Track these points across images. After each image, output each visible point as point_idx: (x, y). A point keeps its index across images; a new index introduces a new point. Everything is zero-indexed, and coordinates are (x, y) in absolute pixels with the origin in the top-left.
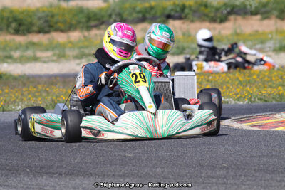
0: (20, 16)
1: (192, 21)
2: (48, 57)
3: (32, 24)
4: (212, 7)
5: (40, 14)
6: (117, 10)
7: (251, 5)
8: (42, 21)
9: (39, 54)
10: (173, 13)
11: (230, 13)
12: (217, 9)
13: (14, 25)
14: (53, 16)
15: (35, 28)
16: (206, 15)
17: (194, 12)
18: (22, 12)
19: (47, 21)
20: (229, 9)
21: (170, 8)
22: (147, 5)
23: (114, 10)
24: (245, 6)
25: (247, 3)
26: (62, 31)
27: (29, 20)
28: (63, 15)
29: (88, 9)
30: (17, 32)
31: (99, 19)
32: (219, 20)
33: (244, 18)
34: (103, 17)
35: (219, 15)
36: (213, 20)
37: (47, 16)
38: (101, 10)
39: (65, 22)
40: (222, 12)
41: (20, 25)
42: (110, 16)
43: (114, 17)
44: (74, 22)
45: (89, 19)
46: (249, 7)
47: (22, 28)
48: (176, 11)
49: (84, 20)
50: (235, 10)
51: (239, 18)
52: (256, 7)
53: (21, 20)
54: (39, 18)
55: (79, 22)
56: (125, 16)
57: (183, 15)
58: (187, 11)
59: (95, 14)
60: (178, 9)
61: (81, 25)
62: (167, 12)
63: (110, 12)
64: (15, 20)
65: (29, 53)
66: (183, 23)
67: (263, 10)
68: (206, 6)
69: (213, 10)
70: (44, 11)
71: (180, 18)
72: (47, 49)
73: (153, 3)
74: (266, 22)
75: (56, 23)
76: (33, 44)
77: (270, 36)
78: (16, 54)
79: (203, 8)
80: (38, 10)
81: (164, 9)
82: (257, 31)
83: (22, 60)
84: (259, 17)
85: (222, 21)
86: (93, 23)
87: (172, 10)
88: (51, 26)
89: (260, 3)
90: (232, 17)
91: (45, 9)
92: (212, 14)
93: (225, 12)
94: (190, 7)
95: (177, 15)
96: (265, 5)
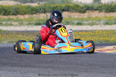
0: (6, 9)
1: (72, 12)
2: (16, 24)
3: (10, 12)
4: (80, 7)
5: (13, 8)
6: (43, 7)
7: (95, 7)
8: (14, 11)
9: (13, 23)
10: (65, 9)
11: (87, 9)
12: (82, 8)
13: (3, 12)
14: (18, 9)
15: (11, 13)
16: (78, 10)
17: (73, 8)
18: (7, 7)
19: (16, 11)
20: (86, 8)
21: (64, 7)
22: (55, 6)
23: (42, 7)
24: (93, 7)
25: (93, 6)
26: (22, 15)
27: (9, 10)
28: (22, 8)
29: (32, 6)
30: (4, 14)
31: (36, 11)
32: (82, 12)
33: (92, 12)
34: (38, 9)
35: (83, 10)
36: (80, 12)
37: (16, 8)
38: (37, 7)
39: (23, 11)
40: (84, 9)
41: (6, 12)
42: (40, 9)
43: (42, 10)
44: (26, 11)
45: (32, 10)
46: (94, 7)
47: (6, 13)
48: (66, 8)
49: (30, 11)
50: (89, 8)
51: (90, 11)
52: (97, 8)
53: (6, 10)
54: (13, 10)
55: (28, 11)
56: (46, 9)
57: (69, 10)
58: (70, 8)
59: (35, 9)
60: (67, 7)
61: (29, 12)
62: (63, 9)
63: (40, 8)
64: (4, 10)
65: (9, 22)
66: (69, 13)
67: (100, 9)
68: (78, 7)
69: (80, 8)
70: (15, 7)
71: (67, 11)
72: (16, 21)
73: (57, 5)
74: (101, 13)
75: (20, 11)
76: (11, 19)
77: (102, 18)
78: (4, 23)
79: (76, 7)
80: (13, 6)
81: (62, 7)
82: (97, 17)
83: (6, 25)
84: (98, 11)
85: (84, 12)
86: (34, 12)
87: (64, 8)
88: (17, 13)
89: (98, 6)
90: (88, 11)
91: (15, 6)
92: (80, 10)
93: (85, 9)
94: (71, 7)
95: (66, 9)
96: (100, 7)
